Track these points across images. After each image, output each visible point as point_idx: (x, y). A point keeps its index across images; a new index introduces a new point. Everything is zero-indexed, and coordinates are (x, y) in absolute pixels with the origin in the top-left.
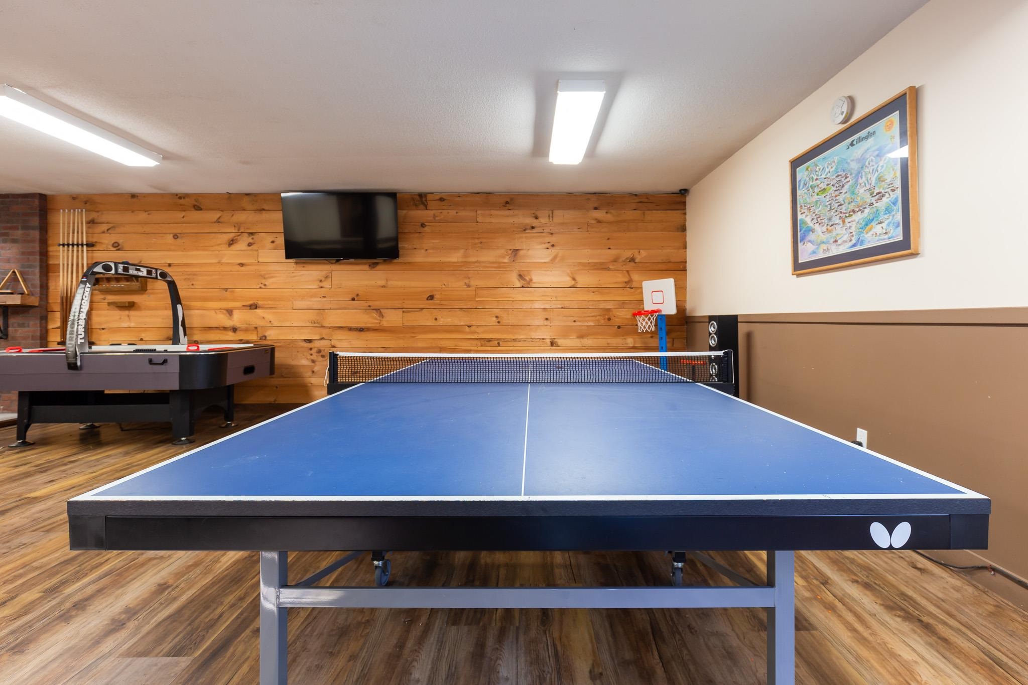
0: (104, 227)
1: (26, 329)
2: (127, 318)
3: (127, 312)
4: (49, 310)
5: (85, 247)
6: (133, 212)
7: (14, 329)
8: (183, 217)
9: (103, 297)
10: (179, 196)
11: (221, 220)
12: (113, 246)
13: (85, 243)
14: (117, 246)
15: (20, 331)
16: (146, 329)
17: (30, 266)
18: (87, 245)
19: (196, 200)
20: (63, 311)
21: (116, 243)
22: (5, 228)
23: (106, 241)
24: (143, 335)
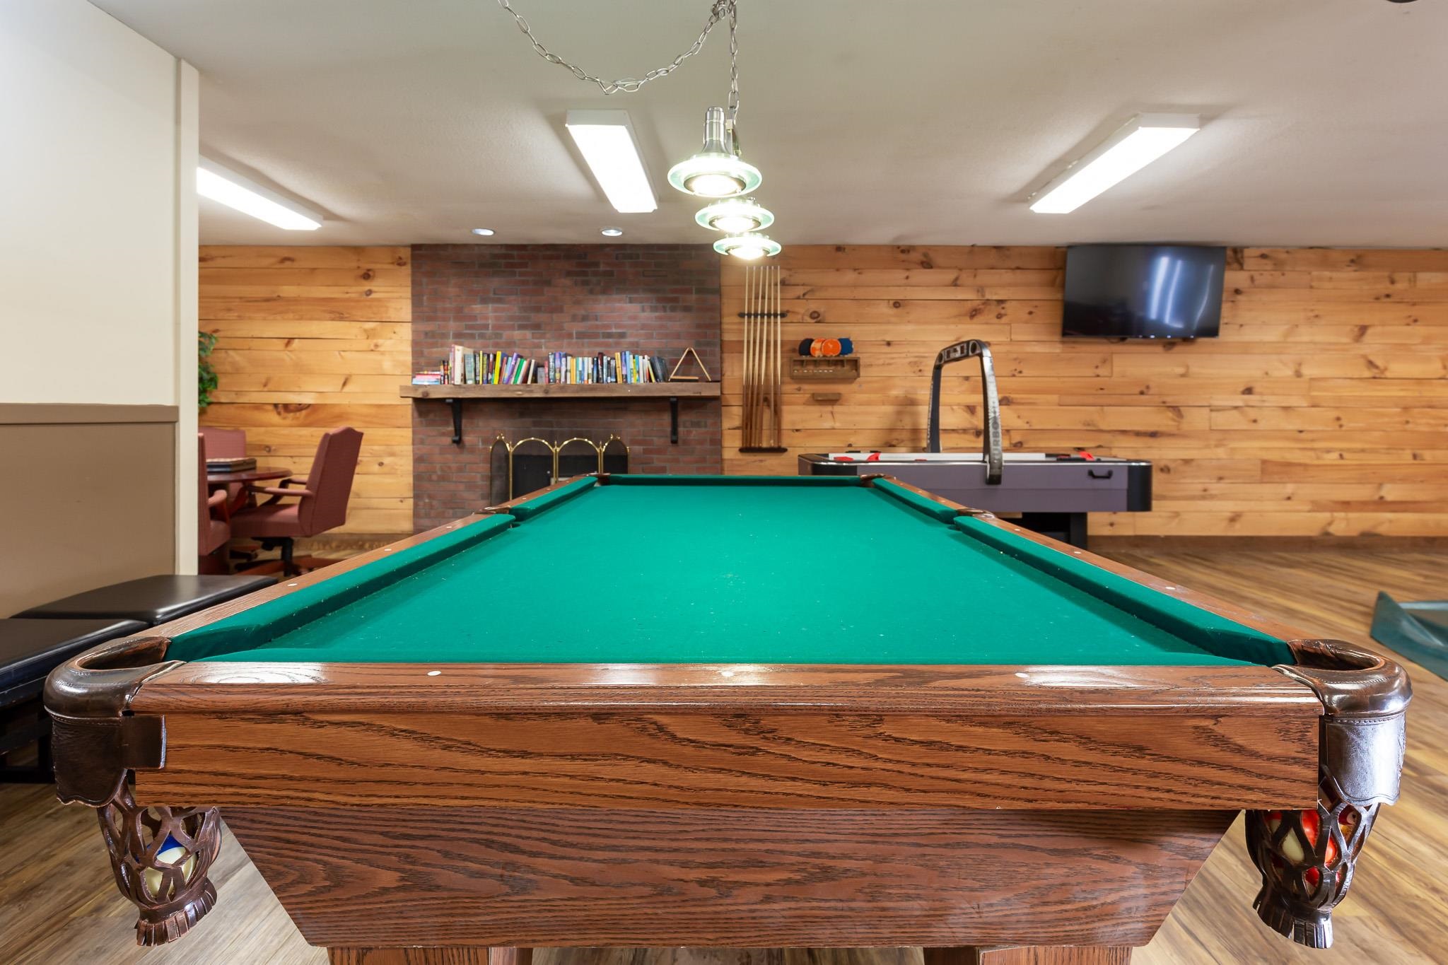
0: (800, 291)
1: (703, 430)
2: (830, 415)
3: (829, 408)
4: (723, 404)
5: (779, 317)
6: (838, 270)
7: (686, 429)
8: (907, 278)
9: (796, 386)
10: (902, 248)
11: (959, 282)
12: (812, 316)
13: (779, 312)
14: (816, 317)
15: (694, 432)
16: (856, 432)
17: (708, 344)
18: (783, 315)
19: (925, 255)
20: (747, 406)
21: (815, 312)
22: (675, 291)
23: (802, 311)
24: (852, 440)
